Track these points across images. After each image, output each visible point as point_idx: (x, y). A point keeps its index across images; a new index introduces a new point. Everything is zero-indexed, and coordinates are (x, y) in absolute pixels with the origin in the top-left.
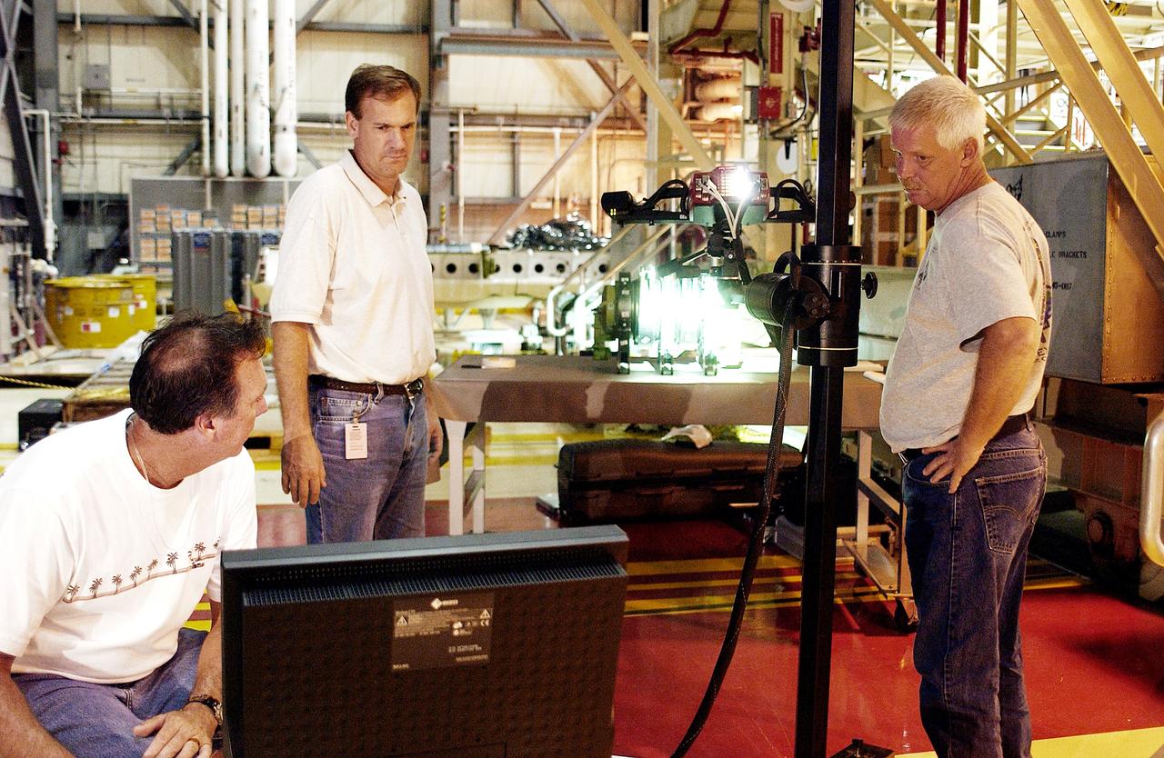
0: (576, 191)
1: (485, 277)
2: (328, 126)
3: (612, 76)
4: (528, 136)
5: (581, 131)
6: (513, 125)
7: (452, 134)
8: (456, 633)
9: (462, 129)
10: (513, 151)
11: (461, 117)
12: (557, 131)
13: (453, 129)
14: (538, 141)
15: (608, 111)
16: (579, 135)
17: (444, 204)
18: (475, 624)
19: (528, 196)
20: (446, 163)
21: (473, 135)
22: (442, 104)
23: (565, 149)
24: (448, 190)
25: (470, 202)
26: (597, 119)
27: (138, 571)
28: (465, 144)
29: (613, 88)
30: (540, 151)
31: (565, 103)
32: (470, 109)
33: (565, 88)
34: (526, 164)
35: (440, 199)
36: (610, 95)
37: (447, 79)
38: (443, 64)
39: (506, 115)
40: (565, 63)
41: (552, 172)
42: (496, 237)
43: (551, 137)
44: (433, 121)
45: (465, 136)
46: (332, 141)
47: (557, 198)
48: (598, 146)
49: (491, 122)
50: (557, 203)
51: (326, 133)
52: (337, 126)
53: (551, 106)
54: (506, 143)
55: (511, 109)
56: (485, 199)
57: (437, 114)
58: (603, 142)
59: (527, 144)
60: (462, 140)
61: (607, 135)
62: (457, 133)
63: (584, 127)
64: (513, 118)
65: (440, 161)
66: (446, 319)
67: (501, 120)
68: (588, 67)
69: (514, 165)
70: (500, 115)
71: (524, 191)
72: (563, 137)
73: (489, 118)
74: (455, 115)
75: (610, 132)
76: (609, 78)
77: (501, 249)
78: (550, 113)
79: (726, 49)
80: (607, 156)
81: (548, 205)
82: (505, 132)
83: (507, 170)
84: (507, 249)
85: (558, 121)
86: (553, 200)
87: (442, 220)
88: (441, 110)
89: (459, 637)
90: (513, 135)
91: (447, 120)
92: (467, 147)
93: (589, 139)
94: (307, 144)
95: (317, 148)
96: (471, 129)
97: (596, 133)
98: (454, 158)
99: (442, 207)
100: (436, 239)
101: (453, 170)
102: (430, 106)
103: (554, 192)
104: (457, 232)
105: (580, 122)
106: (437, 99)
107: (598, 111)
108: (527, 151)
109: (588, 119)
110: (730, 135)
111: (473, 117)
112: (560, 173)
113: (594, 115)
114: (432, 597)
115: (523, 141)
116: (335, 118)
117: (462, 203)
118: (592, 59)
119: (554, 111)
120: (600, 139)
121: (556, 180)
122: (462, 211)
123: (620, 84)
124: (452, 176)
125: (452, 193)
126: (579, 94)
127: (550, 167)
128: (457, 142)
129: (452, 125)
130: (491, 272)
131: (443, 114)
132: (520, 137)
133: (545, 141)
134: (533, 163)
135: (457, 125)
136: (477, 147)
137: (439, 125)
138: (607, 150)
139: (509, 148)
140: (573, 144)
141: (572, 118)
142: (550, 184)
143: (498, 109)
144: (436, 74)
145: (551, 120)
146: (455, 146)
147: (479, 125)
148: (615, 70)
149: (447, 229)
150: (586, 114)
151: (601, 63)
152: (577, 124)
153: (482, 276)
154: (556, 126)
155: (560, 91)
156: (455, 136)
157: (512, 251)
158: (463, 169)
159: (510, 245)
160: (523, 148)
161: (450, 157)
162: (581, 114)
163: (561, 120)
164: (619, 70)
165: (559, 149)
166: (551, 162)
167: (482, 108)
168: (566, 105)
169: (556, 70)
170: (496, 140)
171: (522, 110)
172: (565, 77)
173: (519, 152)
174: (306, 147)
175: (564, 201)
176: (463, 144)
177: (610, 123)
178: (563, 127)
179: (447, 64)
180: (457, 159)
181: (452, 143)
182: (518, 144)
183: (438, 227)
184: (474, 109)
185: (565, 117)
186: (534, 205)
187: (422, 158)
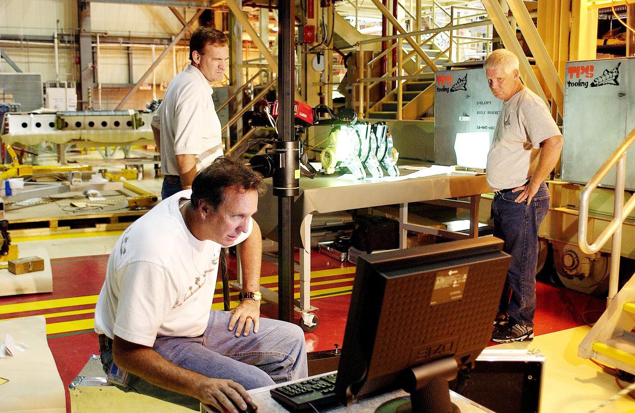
0: (165, 80)
1: (137, 128)
2: (18, 42)
3: (183, 16)
4: (137, 49)
5: (167, 46)
6: (128, 43)
7: (93, 47)
8: (454, 286)
9: (99, 45)
10: (129, 58)
11: (98, 38)
12: (153, 47)
13: (94, 45)
14: (142, 52)
15: (181, 36)
16: (166, 49)
17: (90, 88)
18: (461, 281)
19: (138, 83)
20: (90, 65)
21: (105, 49)
22: (87, 30)
23: (158, 56)
24: (92, 79)
25: (104, 86)
26: (175, 40)
27: (198, 279)
28: (100, 53)
29: (184, 23)
30: (144, 58)
31: (156, 31)
32: (103, 33)
33: (156, 22)
34: (136, 65)
35: (87, 85)
36: (183, 26)
37: (89, 16)
38: (87, 7)
39: (124, 37)
40: (156, 8)
41: (151, 69)
42: (121, 105)
43: (150, 50)
44: (82, 40)
45: (100, 49)
46: (21, 51)
47: (154, 84)
48: (176, 55)
49: (115, 41)
50: (154, 87)
51: (17, 46)
52: (24, 43)
53: (149, 33)
54: (124, 53)
55: (126, 34)
56: (113, 84)
57: (84, 36)
58: (179, 52)
59: (136, 54)
60: (99, 51)
61: (180, 49)
62: (96, 47)
63: (168, 45)
64: (128, 39)
65: (87, 63)
66: (106, 152)
67: (121, 40)
68: (170, 11)
69: (129, 65)
70: (121, 37)
71: (135, 80)
72: (156, 50)
73: (114, 39)
74: (94, 37)
75: (182, 47)
76: (181, 17)
77: (145, 113)
78: (149, 36)
79: (270, 4)
80: (181, 61)
81: (150, 88)
82: (123, 47)
83: (125, 68)
84: (148, 113)
85: (153, 41)
86: (152, 85)
87: (89, 97)
88: (86, 34)
89: (456, 287)
90: (128, 48)
91: (90, 40)
92: (102, 55)
93: (171, 51)
94: (6, 53)
95: (12, 55)
96: (104, 45)
97: (175, 48)
98: (94, 62)
99: (89, 89)
100: (86, 107)
101: (94, 68)
102: (79, 31)
103: (152, 81)
104: (98, 103)
105: (166, 42)
106: (84, 27)
107: (176, 35)
108: (136, 58)
109: (170, 40)
110: (248, 49)
111: (105, 38)
112: (156, 70)
113: (173, 38)
114: (449, 270)
115: (133, 52)
116: (23, 38)
117: (100, 87)
118: (170, 6)
119: (151, 36)
120: (177, 51)
121: (153, 74)
122: (100, 91)
123: (187, 20)
124: (94, 72)
125: (94, 82)
126: (164, 26)
127: (150, 67)
128: (96, 53)
129: (93, 43)
130: (140, 126)
131: (87, 36)
132: (132, 50)
133: (147, 52)
134: (140, 65)
135: (96, 42)
136: (108, 55)
137: (85, 42)
138: (181, 57)
139: (126, 56)
140: (163, 53)
141: (161, 39)
142: (150, 76)
143: (119, 34)
144: (83, 13)
145: (149, 40)
146: (95, 54)
147: (109, 43)
148: (185, 12)
149: (92, 102)
150: (169, 37)
151: (176, 8)
152: (164, 43)
153: (135, 128)
154: (153, 44)
155: (154, 25)
156: (94, 48)
157: (151, 114)
158: (100, 68)
159: (149, 111)
160: (134, 56)
161: (92, 61)
162: (167, 37)
163: (155, 40)
164: (186, 13)
165: (155, 57)
166: (151, 64)
167: (110, 33)
168: (158, 32)
169: (151, 11)
170: (119, 51)
171: (133, 34)
172: (157, 16)
173: (132, 58)
174: (6, 55)
175: (158, 86)
176: (99, 54)
177: (182, 42)
178: (156, 44)
179: (89, 7)
180: (96, 62)
181: (93, 53)
182: (131, 54)
183: (87, 100)
184: (105, 34)
185: (157, 38)
186: (141, 88)
187: (76, 61)
